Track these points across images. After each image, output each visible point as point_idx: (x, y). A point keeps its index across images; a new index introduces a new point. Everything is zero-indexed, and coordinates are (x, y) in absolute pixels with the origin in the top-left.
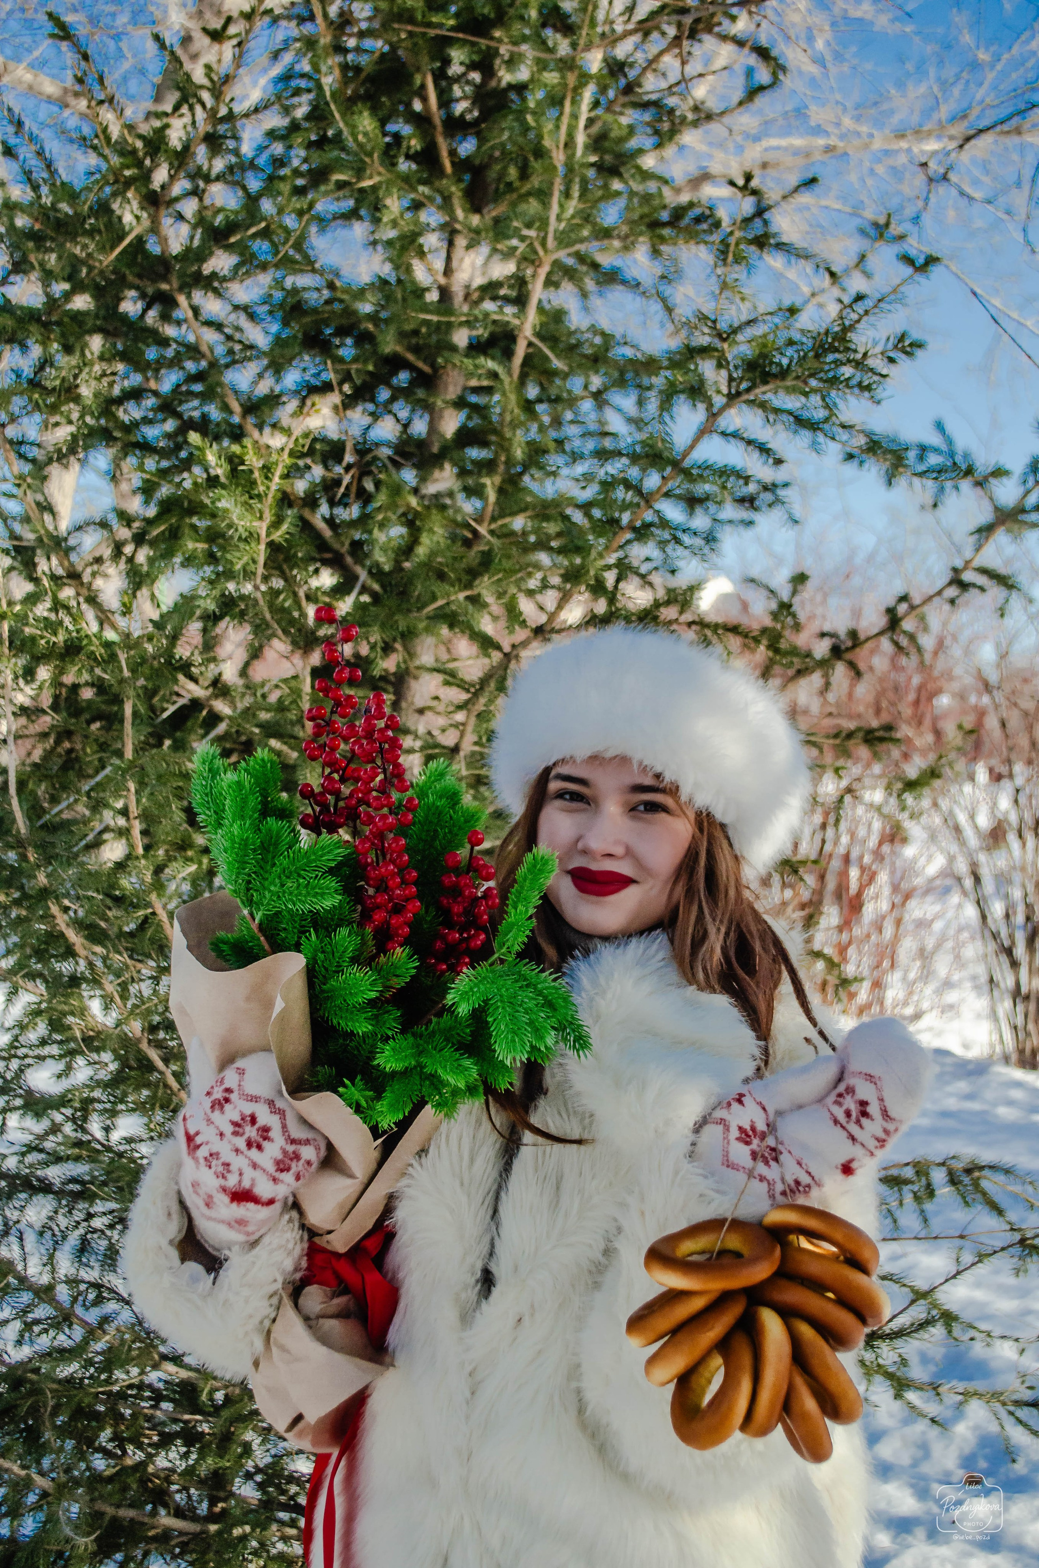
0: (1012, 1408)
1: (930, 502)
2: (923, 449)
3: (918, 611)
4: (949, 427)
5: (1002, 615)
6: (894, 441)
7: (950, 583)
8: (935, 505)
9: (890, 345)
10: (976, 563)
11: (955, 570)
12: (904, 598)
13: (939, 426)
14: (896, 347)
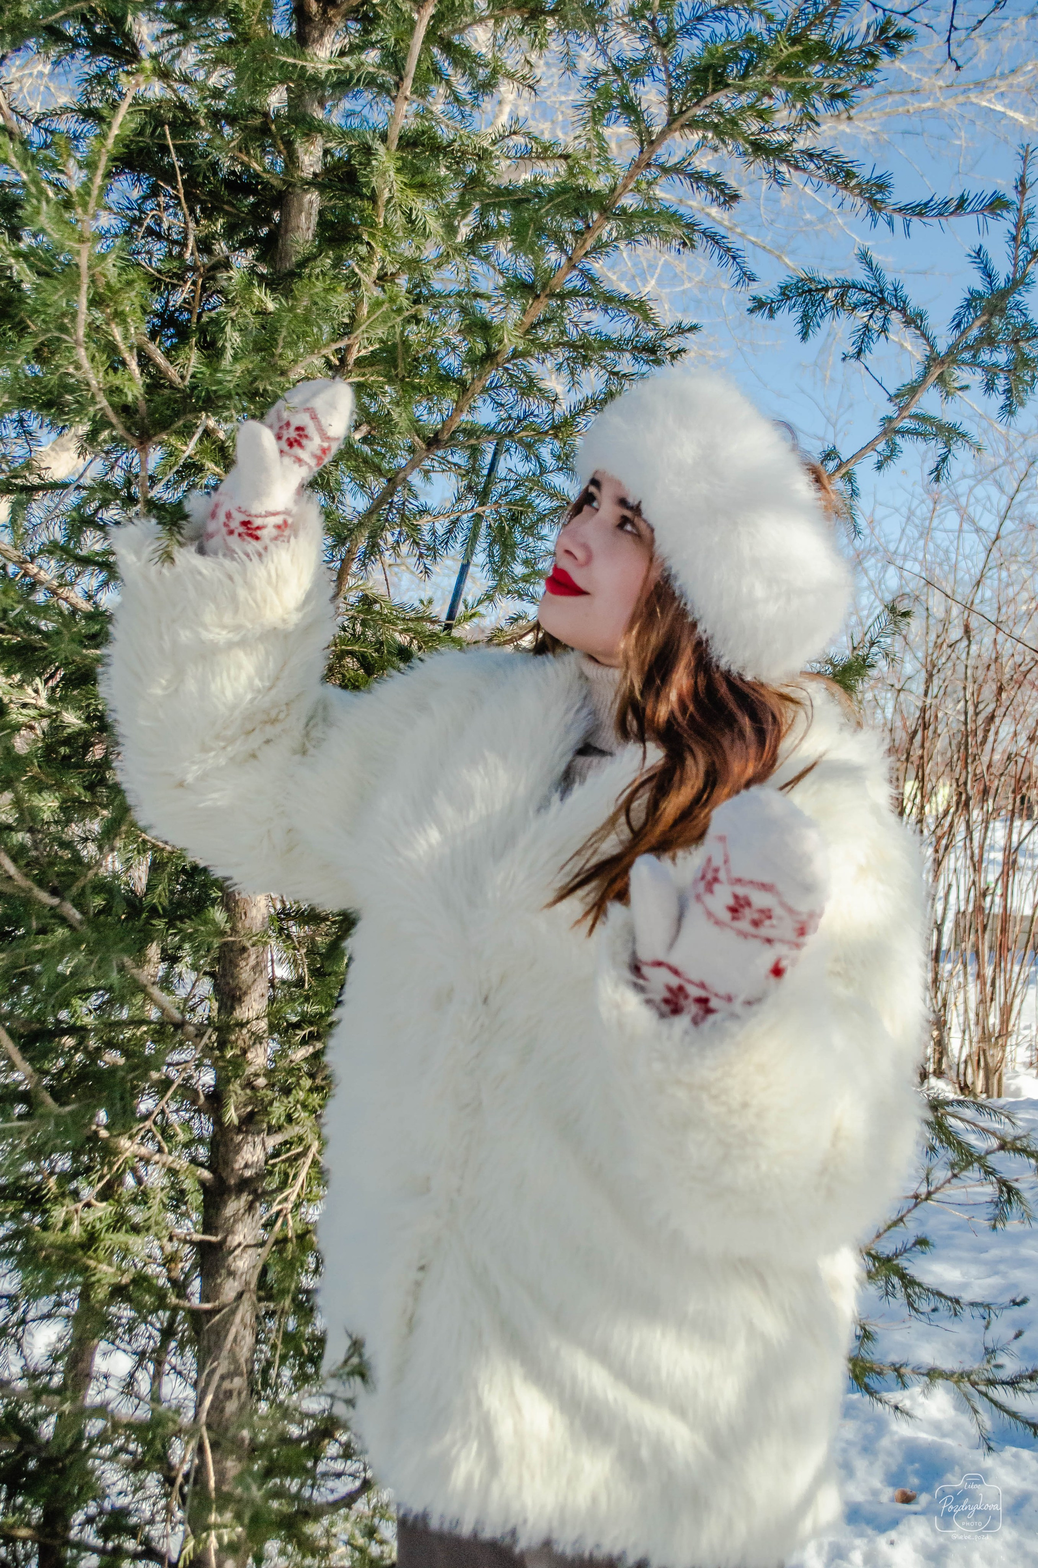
0: (983, 1388)
1: (852, 350)
2: (846, 287)
3: (850, 467)
4: (876, 257)
5: (937, 479)
6: (812, 280)
7: (884, 433)
8: (860, 352)
9: (870, 39)
10: (913, 410)
11: (889, 420)
12: (830, 455)
13: (864, 258)
14: (877, 38)
